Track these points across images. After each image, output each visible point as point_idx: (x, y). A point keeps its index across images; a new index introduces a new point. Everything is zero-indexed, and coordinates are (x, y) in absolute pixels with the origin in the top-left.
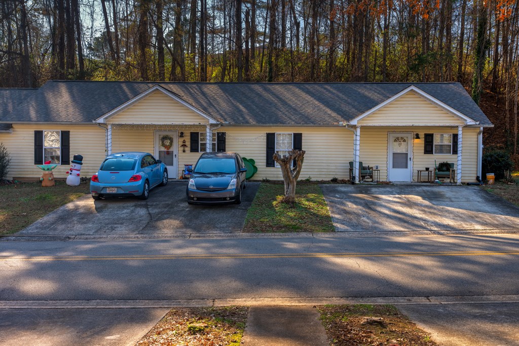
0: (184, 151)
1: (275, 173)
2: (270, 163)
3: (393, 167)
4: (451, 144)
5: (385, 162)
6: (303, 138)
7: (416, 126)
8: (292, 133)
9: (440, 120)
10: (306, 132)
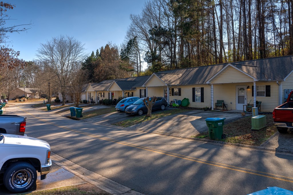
0: (170, 95)
1: (195, 104)
2: (194, 100)
3: (238, 103)
4: (265, 91)
5: (235, 101)
6: (204, 89)
7: (234, 83)
8: (200, 87)
9: (245, 79)
10: (206, 87)
